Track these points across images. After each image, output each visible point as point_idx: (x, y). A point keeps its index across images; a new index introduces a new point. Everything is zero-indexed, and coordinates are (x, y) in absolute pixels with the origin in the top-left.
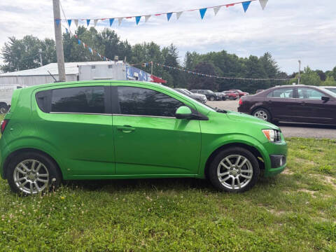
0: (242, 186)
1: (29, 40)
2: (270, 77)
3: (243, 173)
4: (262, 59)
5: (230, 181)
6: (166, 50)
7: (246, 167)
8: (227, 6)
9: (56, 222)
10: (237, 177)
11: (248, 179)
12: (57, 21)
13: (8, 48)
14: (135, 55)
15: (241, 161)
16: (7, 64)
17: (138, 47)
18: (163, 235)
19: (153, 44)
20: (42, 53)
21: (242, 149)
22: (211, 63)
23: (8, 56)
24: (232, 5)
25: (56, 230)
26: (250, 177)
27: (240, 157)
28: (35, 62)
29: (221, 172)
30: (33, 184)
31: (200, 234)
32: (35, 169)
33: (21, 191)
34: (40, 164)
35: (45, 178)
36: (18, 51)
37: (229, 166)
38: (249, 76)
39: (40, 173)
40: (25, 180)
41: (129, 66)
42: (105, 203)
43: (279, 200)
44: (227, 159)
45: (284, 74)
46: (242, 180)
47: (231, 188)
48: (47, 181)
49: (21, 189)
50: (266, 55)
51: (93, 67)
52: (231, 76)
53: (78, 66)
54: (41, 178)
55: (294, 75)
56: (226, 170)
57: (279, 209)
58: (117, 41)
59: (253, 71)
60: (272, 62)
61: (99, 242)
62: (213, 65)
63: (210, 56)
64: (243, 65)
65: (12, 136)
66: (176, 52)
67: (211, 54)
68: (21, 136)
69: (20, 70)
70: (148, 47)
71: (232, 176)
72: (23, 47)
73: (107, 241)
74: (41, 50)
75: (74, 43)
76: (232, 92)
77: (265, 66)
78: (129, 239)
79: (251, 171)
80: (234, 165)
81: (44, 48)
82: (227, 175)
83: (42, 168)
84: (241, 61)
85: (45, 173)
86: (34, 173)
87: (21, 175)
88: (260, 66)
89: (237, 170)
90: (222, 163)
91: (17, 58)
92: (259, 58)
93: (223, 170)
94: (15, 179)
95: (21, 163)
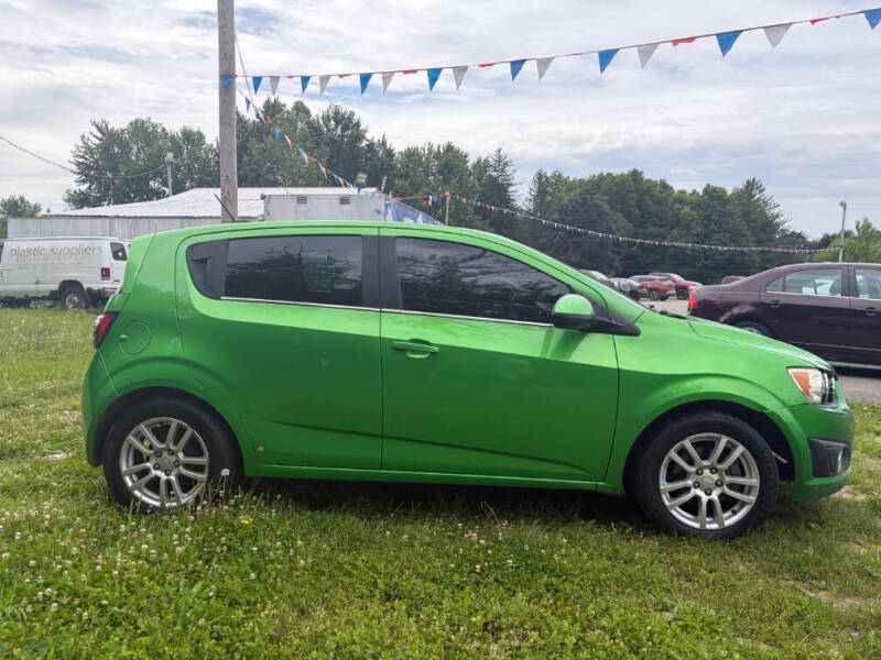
0: (728, 523)
1: (141, 131)
2: (758, 243)
3: (731, 486)
4: (738, 194)
5: (692, 507)
6: (482, 166)
7: (739, 469)
8: (675, 42)
9: (236, 585)
10: (715, 496)
11: (744, 504)
12: (227, 79)
13: (88, 149)
14: (405, 176)
15: (727, 451)
16: (84, 187)
17: (411, 155)
18: (525, 637)
19: (450, 148)
20: (172, 164)
21: (730, 420)
22: (601, 200)
23: (90, 168)
24: (691, 40)
25: (234, 603)
26: (752, 498)
27: (724, 440)
28: (154, 184)
29: (669, 480)
30: (169, 483)
31: (628, 643)
32: (176, 442)
33: (137, 499)
34: (190, 431)
35: (200, 469)
36: (114, 156)
37: (691, 462)
38: (702, 238)
39: (187, 454)
40: (146, 472)
41: (393, 200)
42: (355, 543)
43: (839, 566)
44: (687, 443)
45: (797, 238)
46: (728, 503)
47: (697, 525)
48: (203, 476)
49: (137, 493)
50: (751, 185)
51: (302, 200)
52: (654, 236)
53: (263, 197)
54: (188, 466)
55: (827, 241)
56: (683, 475)
57: (843, 593)
58: (360, 137)
59: (713, 227)
60: (766, 204)
61: (354, 643)
62: (606, 207)
63: (598, 183)
64: (687, 209)
65: (122, 354)
66: (509, 170)
67: (601, 177)
68: (146, 354)
69: (116, 203)
70: (438, 155)
71: (700, 493)
72: (125, 146)
73: (376, 644)
74: (170, 156)
75: (253, 140)
76: (656, 278)
77: (747, 214)
78: (435, 641)
79: (753, 481)
80: (706, 463)
81: (178, 152)
82: (686, 490)
83: (193, 440)
84: (681, 198)
85: (201, 454)
86: (172, 453)
87: (139, 458)
88: (731, 215)
89: (716, 477)
90: (673, 454)
91: (109, 175)
92: (729, 192)
93: (675, 474)
94: (124, 468)
95: (143, 427)
